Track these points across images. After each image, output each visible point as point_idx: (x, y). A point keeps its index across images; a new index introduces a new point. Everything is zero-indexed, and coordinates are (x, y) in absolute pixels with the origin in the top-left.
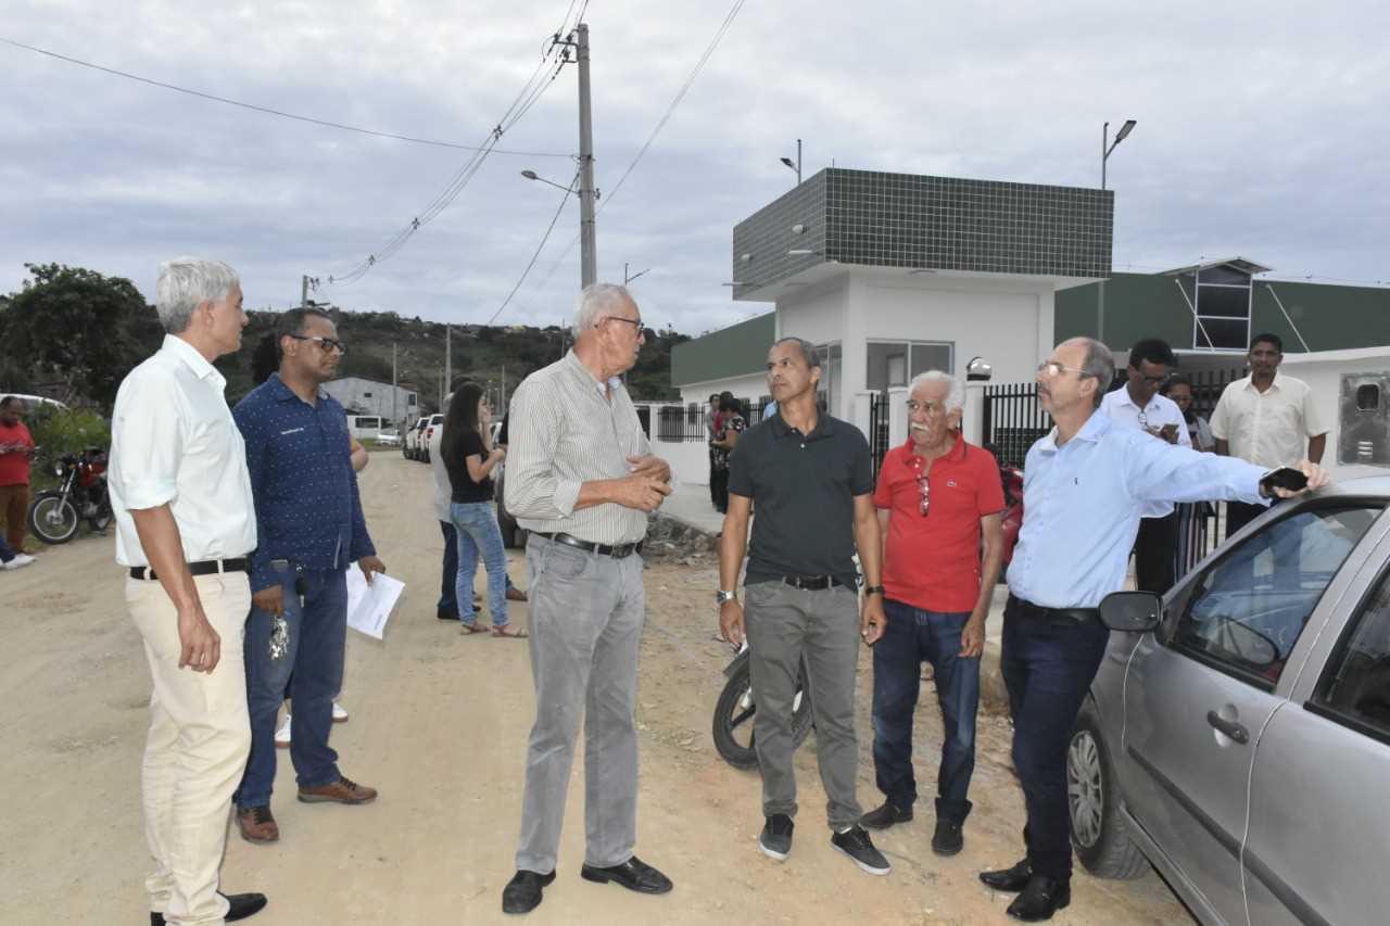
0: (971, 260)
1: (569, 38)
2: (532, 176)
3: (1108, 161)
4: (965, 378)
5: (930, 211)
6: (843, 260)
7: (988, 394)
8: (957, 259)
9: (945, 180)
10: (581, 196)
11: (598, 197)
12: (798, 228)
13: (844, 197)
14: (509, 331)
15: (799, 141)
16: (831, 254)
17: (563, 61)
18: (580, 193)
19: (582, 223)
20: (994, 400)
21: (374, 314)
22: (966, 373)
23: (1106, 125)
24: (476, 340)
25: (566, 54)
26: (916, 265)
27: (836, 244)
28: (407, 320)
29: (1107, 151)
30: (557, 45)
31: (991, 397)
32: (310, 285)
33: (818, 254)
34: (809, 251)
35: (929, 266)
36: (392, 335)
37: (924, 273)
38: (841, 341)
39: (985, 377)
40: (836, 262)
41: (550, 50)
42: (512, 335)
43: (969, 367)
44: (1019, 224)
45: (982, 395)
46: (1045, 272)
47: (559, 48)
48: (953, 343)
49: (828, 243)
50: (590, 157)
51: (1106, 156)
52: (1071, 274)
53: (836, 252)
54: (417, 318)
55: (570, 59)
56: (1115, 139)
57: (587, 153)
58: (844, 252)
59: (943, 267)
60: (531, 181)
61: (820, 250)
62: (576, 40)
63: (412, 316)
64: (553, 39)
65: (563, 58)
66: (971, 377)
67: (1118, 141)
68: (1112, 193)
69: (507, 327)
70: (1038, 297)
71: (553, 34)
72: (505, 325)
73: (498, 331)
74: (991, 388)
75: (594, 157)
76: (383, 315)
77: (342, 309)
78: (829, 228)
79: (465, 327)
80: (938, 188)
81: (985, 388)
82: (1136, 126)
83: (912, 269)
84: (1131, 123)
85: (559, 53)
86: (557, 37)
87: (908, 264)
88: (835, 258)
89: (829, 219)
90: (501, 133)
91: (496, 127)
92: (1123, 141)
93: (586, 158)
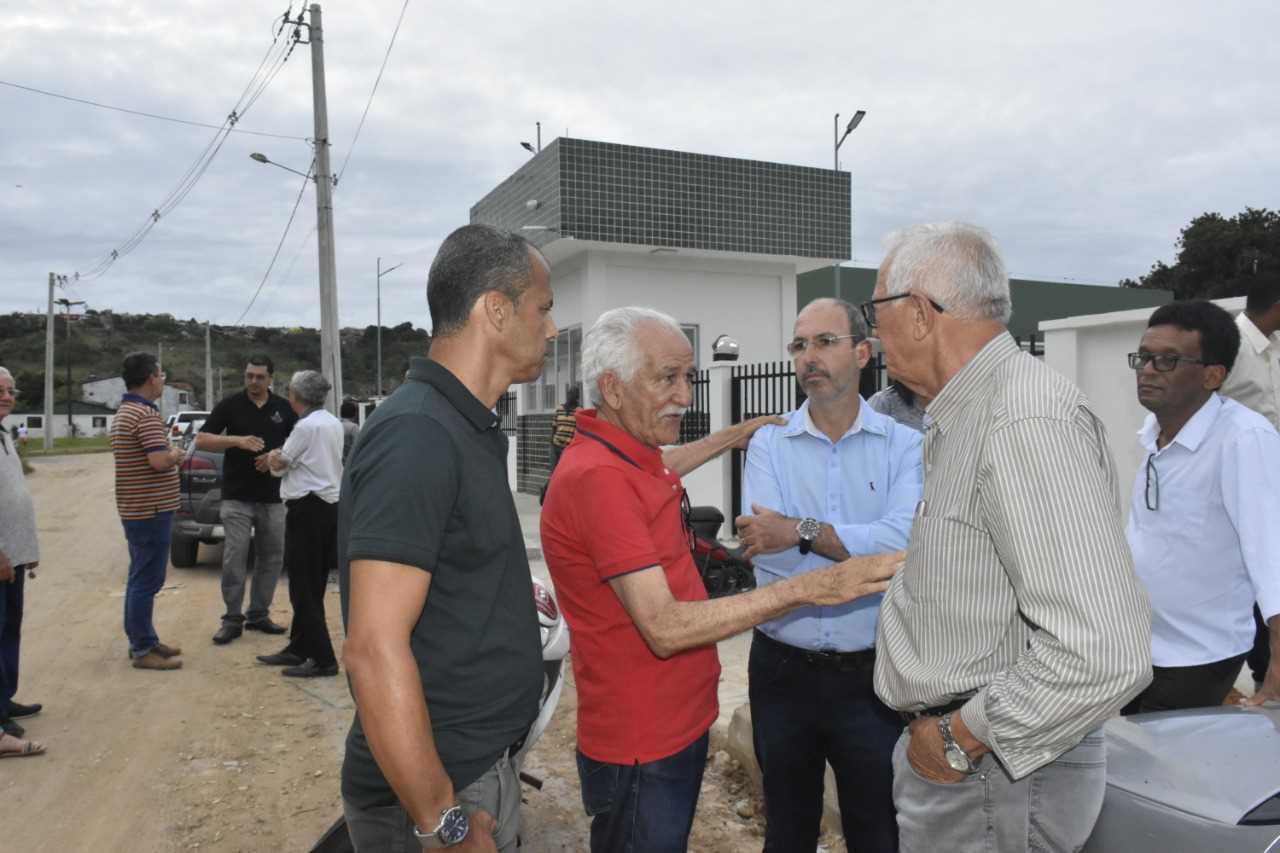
0: (713, 238)
1: (301, 18)
2: (262, 159)
3: (839, 150)
4: (711, 357)
5: (670, 187)
6: (580, 237)
7: (736, 375)
8: (699, 237)
9: (685, 155)
10: (316, 181)
11: (335, 183)
12: (532, 203)
13: (580, 168)
14: (286, 332)
15: (538, 124)
16: (565, 230)
17: (296, 42)
18: (316, 178)
19: (319, 209)
20: (743, 382)
21: (148, 316)
22: (711, 353)
23: (837, 116)
24: (253, 341)
25: (297, 33)
26: (656, 243)
27: (572, 218)
28: (182, 321)
29: (839, 140)
30: (288, 25)
31: (740, 378)
32: (57, 282)
33: (553, 230)
34: (544, 227)
35: (671, 244)
36: (166, 337)
37: (666, 252)
38: (581, 324)
39: (732, 357)
40: (572, 238)
41: (281, 30)
42: (289, 336)
43: (715, 346)
44: (760, 203)
45: (729, 377)
46: (787, 253)
47: (290, 28)
48: (697, 326)
49: (564, 218)
50: (325, 141)
51: (837, 147)
52: (813, 255)
53: (572, 228)
54: (193, 321)
55: (301, 39)
56: (846, 130)
57: (323, 138)
58: (580, 228)
59: (685, 245)
60: (261, 164)
61: (555, 226)
62: (307, 18)
63: (188, 318)
64: (284, 18)
65: (295, 38)
66: (718, 357)
67: (849, 131)
68: (848, 175)
69: (284, 328)
70: (780, 278)
71: (283, 13)
72: (281, 326)
73: (274, 332)
74: (739, 368)
75: (330, 141)
76: (157, 317)
77: (115, 312)
78: (563, 201)
79: (241, 328)
80: (678, 163)
81: (733, 368)
82: (865, 117)
83: (653, 247)
84: (861, 114)
85: (292, 34)
86: (287, 15)
87: (649, 242)
88: (571, 234)
89: (563, 192)
90: (237, 119)
91: (231, 113)
92: (853, 132)
93: (322, 142)
